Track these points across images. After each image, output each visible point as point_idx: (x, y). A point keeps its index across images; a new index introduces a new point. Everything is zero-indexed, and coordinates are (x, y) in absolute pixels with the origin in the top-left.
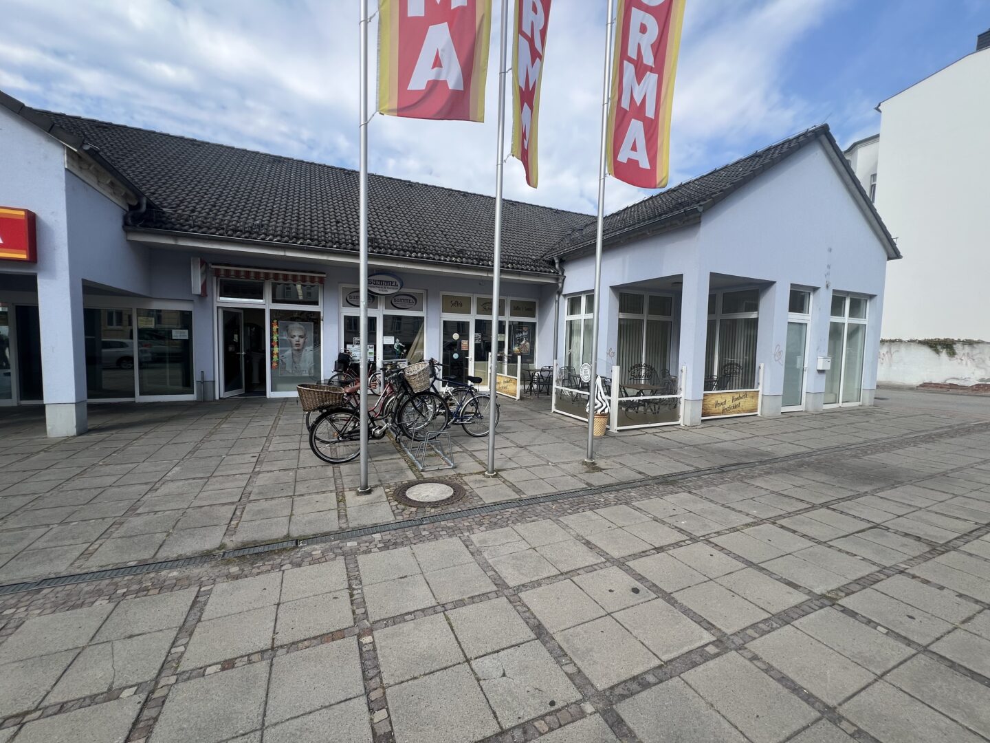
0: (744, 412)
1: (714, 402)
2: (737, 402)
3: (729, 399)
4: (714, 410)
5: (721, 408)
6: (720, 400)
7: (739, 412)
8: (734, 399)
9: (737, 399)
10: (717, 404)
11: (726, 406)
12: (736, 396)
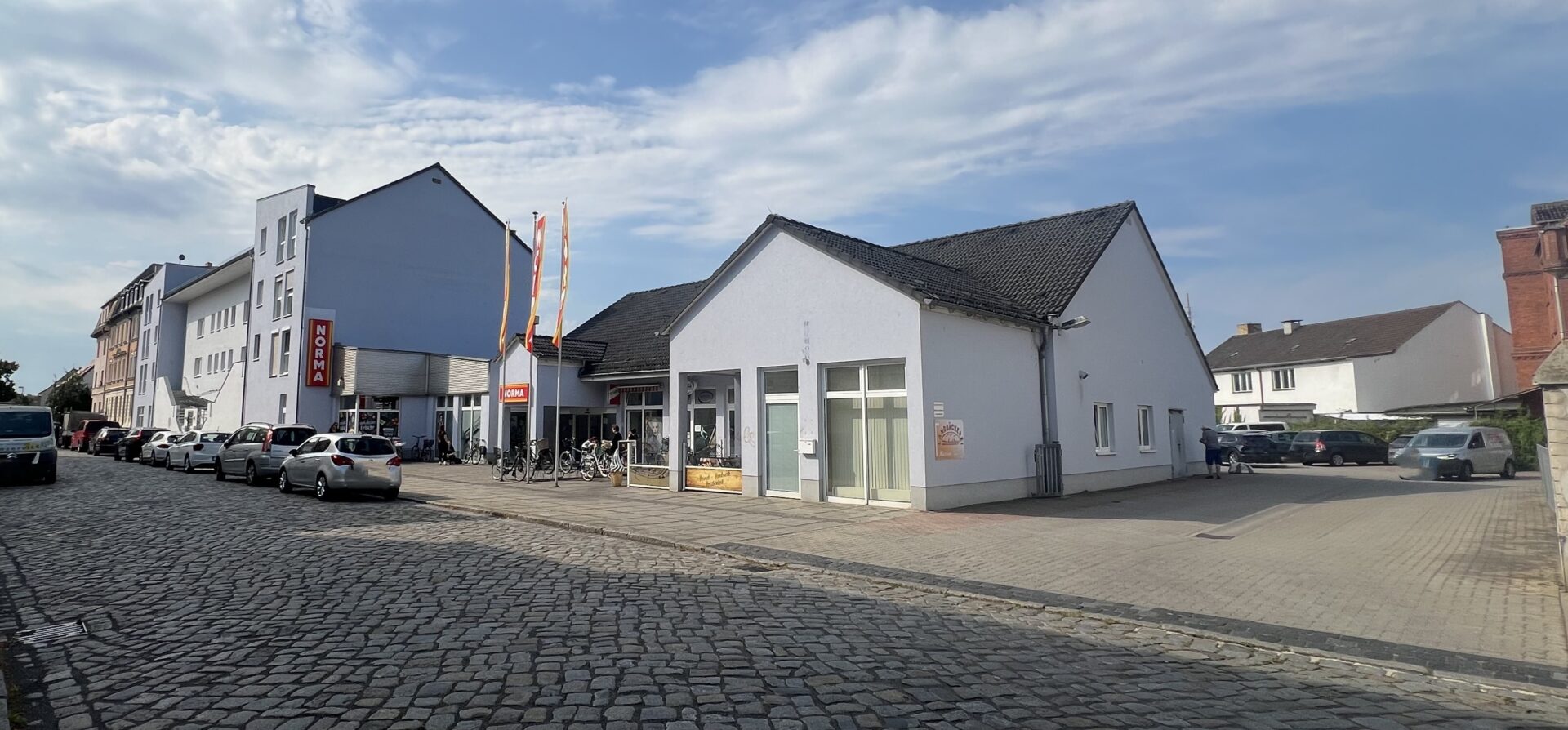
0: (728, 489)
1: (698, 476)
2: (720, 479)
3: (712, 475)
4: (699, 482)
5: (705, 482)
6: (704, 476)
7: (722, 488)
8: (717, 476)
9: (719, 476)
10: (701, 478)
11: (709, 481)
12: (719, 473)
